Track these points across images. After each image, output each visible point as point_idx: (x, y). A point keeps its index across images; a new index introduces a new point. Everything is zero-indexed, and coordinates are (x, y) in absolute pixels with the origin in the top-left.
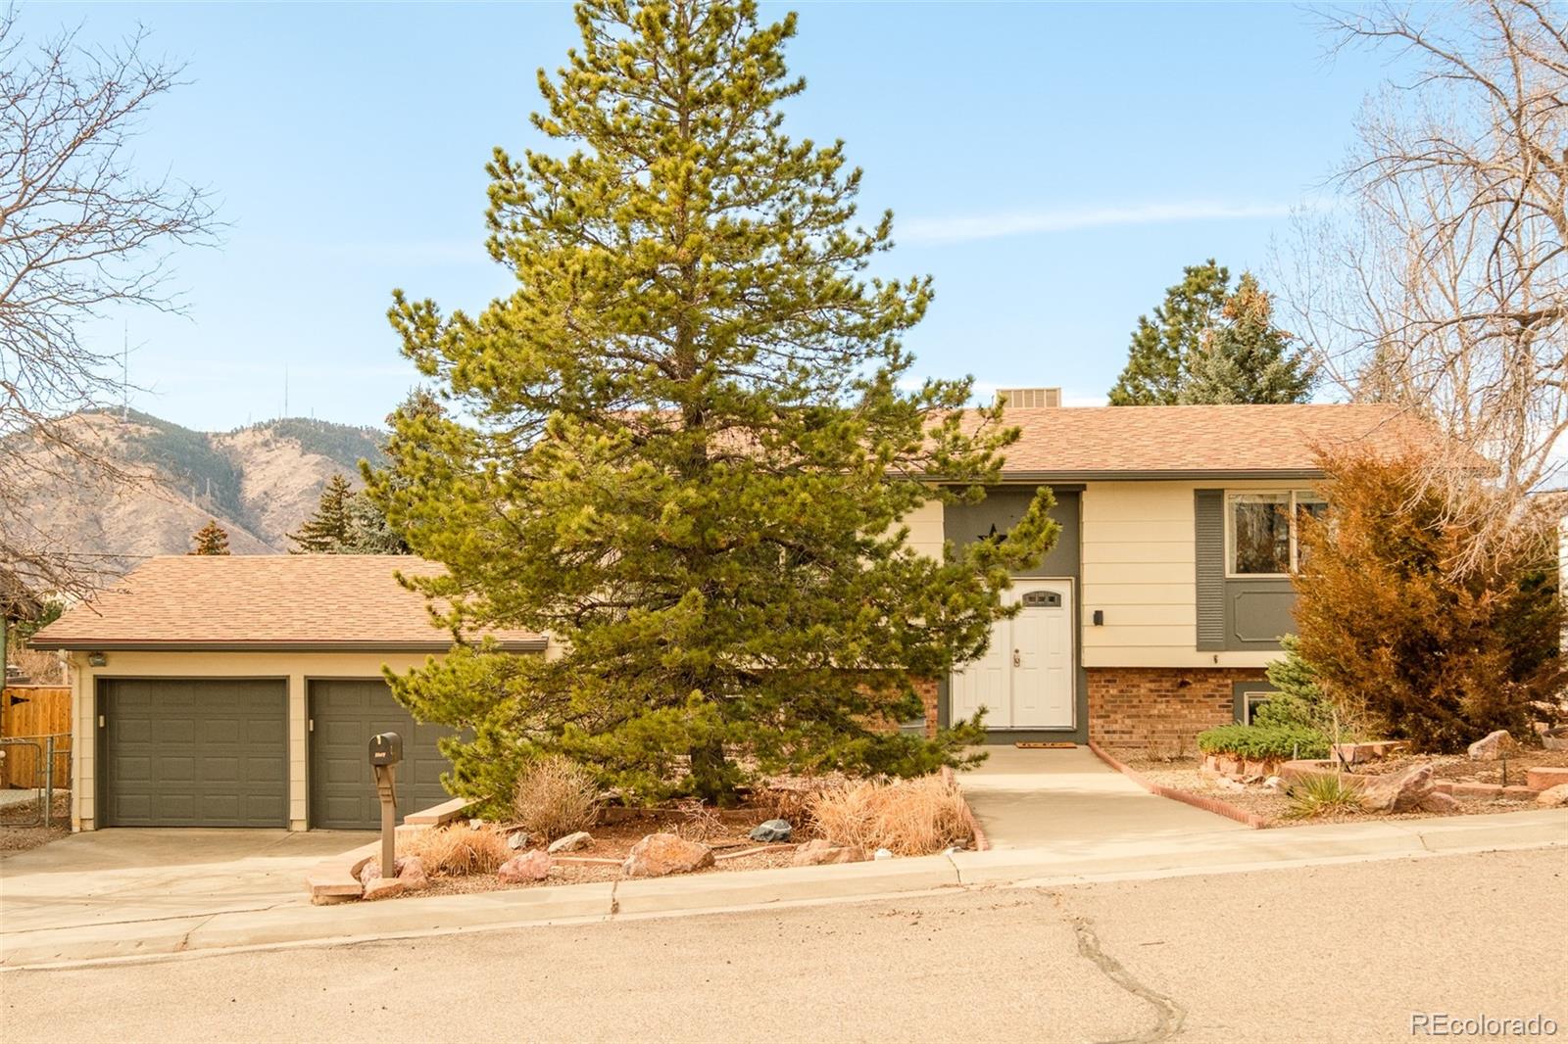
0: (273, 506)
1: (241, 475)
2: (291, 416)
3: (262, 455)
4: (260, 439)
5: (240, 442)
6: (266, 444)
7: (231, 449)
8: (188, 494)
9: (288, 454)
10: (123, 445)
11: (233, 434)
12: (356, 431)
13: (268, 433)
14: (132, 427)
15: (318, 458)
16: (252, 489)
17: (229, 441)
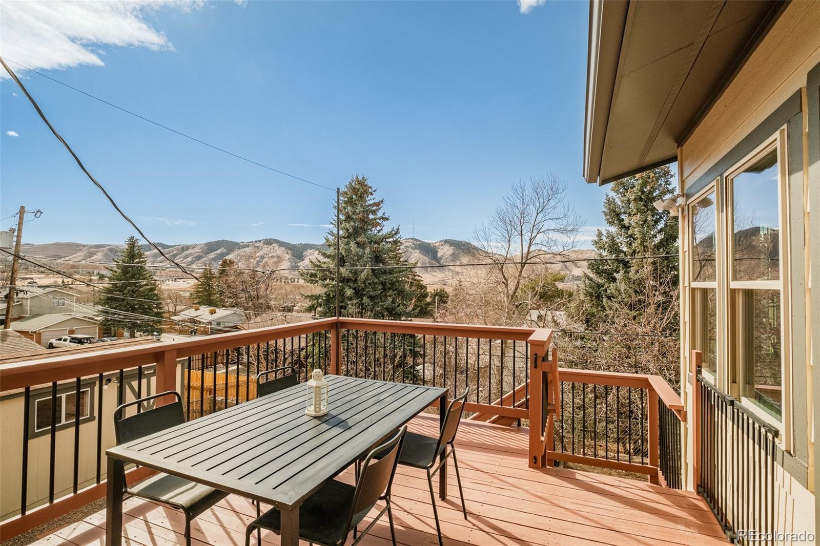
0: (444, 258)
1: (437, 252)
2: (447, 239)
3: (441, 247)
4: (441, 244)
5: (437, 245)
6: (442, 245)
7: (435, 246)
8: (426, 256)
9: (447, 247)
10: (413, 246)
11: (435, 243)
12: (461, 242)
13: (443, 243)
14: (415, 242)
15: (453, 248)
16: (439, 255)
17: (435, 244)
